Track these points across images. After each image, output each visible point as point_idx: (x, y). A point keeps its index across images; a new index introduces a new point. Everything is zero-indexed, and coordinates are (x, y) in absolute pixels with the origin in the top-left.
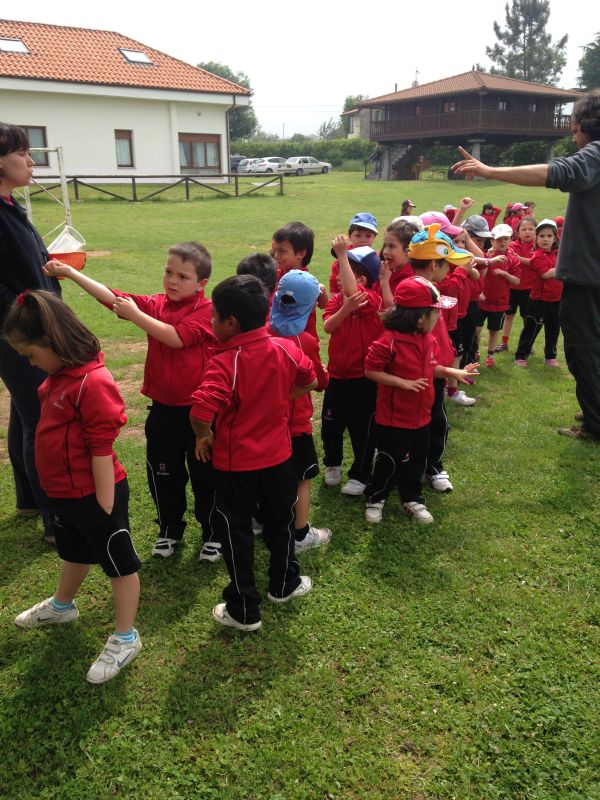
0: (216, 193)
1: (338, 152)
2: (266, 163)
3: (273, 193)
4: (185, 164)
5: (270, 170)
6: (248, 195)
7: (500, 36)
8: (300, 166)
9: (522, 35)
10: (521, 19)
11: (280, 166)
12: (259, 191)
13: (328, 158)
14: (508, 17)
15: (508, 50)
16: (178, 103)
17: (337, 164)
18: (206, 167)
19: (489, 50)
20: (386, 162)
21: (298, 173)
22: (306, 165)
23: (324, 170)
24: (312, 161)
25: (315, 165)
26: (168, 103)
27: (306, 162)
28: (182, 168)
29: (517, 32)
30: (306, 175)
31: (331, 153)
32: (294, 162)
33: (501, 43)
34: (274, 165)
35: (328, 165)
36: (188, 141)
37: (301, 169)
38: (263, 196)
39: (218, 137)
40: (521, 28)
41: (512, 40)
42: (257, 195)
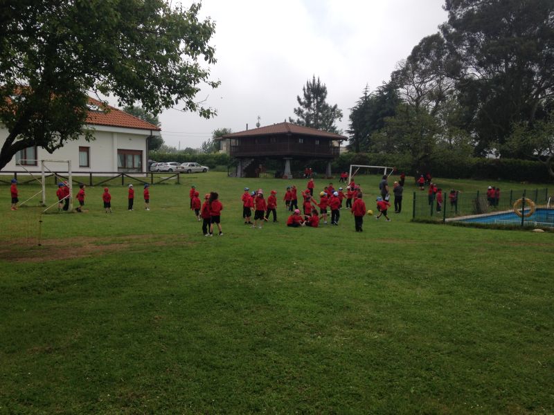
0: (139, 182)
1: (213, 160)
2: (169, 165)
3: (173, 183)
4: (120, 166)
5: (171, 169)
6: (158, 183)
7: (301, 104)
8: (190, 168)
9: (313, 104)
10: (312, 95)
11: (177, 168)
12: (165, 182)
13: (207, 163)
14: (305, 94)
15: (305, 111)
16: (118, 133)
17: (212, 167)
18: (134, 168)
19: (295, 110)
20: (239, 167)
21: (188, 172)
22: (193, 167)
23: (204, 171)
24: (197, 166)
25: (198, 167)
26: (112, 133)
27: (193, 165)
28: (119, 168)
29: (310, 103)
30: (193, 173)
31: (208, 161)
32: (186, 166)
33: (301, 107)
34: (174, 167)
35: (207, 168)
36: (123, 154)
37: (190, 170)
38: (167, 184)
39: (141, 152)
40: (312, 100)
41: (308, 106)
42: (164, 184)
